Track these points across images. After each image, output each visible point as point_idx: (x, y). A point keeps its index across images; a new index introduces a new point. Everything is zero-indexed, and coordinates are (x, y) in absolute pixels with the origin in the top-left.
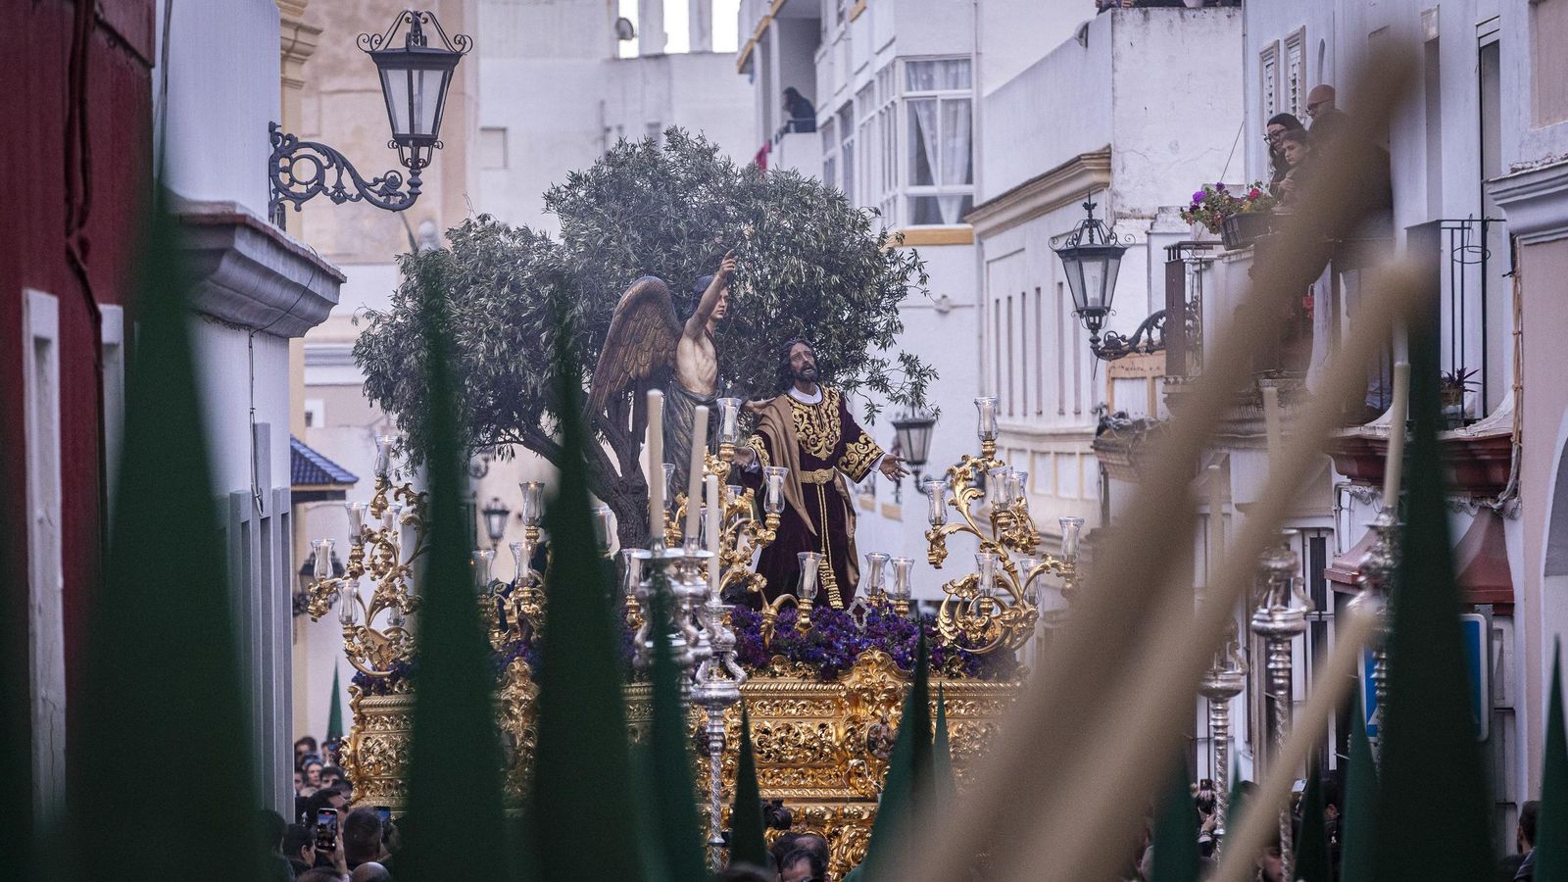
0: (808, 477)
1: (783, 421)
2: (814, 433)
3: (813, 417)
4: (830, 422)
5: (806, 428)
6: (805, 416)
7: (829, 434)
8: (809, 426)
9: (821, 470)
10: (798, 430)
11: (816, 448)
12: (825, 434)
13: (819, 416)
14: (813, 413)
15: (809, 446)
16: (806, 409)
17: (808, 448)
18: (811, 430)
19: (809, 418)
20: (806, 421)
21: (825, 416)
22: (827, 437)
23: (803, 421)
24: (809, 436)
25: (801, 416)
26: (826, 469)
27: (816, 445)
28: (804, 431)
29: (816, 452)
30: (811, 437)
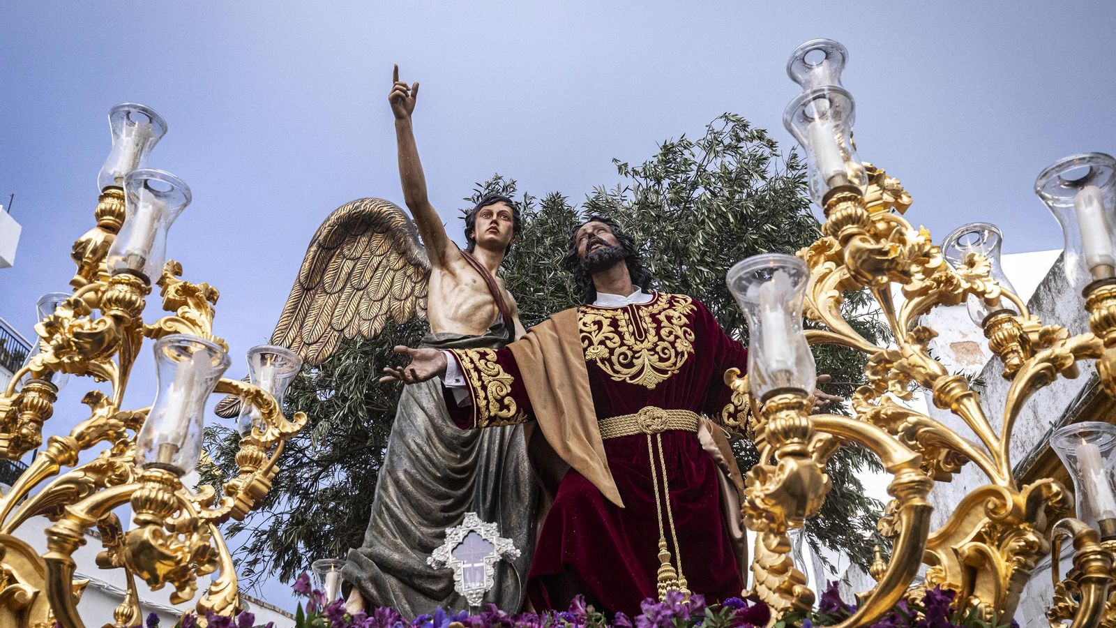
0: (625, 425)
1: (556, 331)
2: (622, 344)
3: (622, 323)
4: (658, 329)
5: (607, 338)
6: (606, 322)
7: (656, 345)
8: (611, 335)
9: (650, 408)
10: (591, 343)
11: (634, 370)
12: (647, 344)
13: (635, 320)
14: (623, 318)
15: (617, 367)
16: (609, 314)
17: (617, 372)
18: (617, 339)
19: (614, 323)
20: (606, 328)
21: (648, 320)
22: (653, 350)
23: (600, 328)
24: (612, 351)
25: (599, 324)
26: (664, 408)
27: (631, 365)
28: (602, 343)
29: (632, 378)
30: (617, 351)
